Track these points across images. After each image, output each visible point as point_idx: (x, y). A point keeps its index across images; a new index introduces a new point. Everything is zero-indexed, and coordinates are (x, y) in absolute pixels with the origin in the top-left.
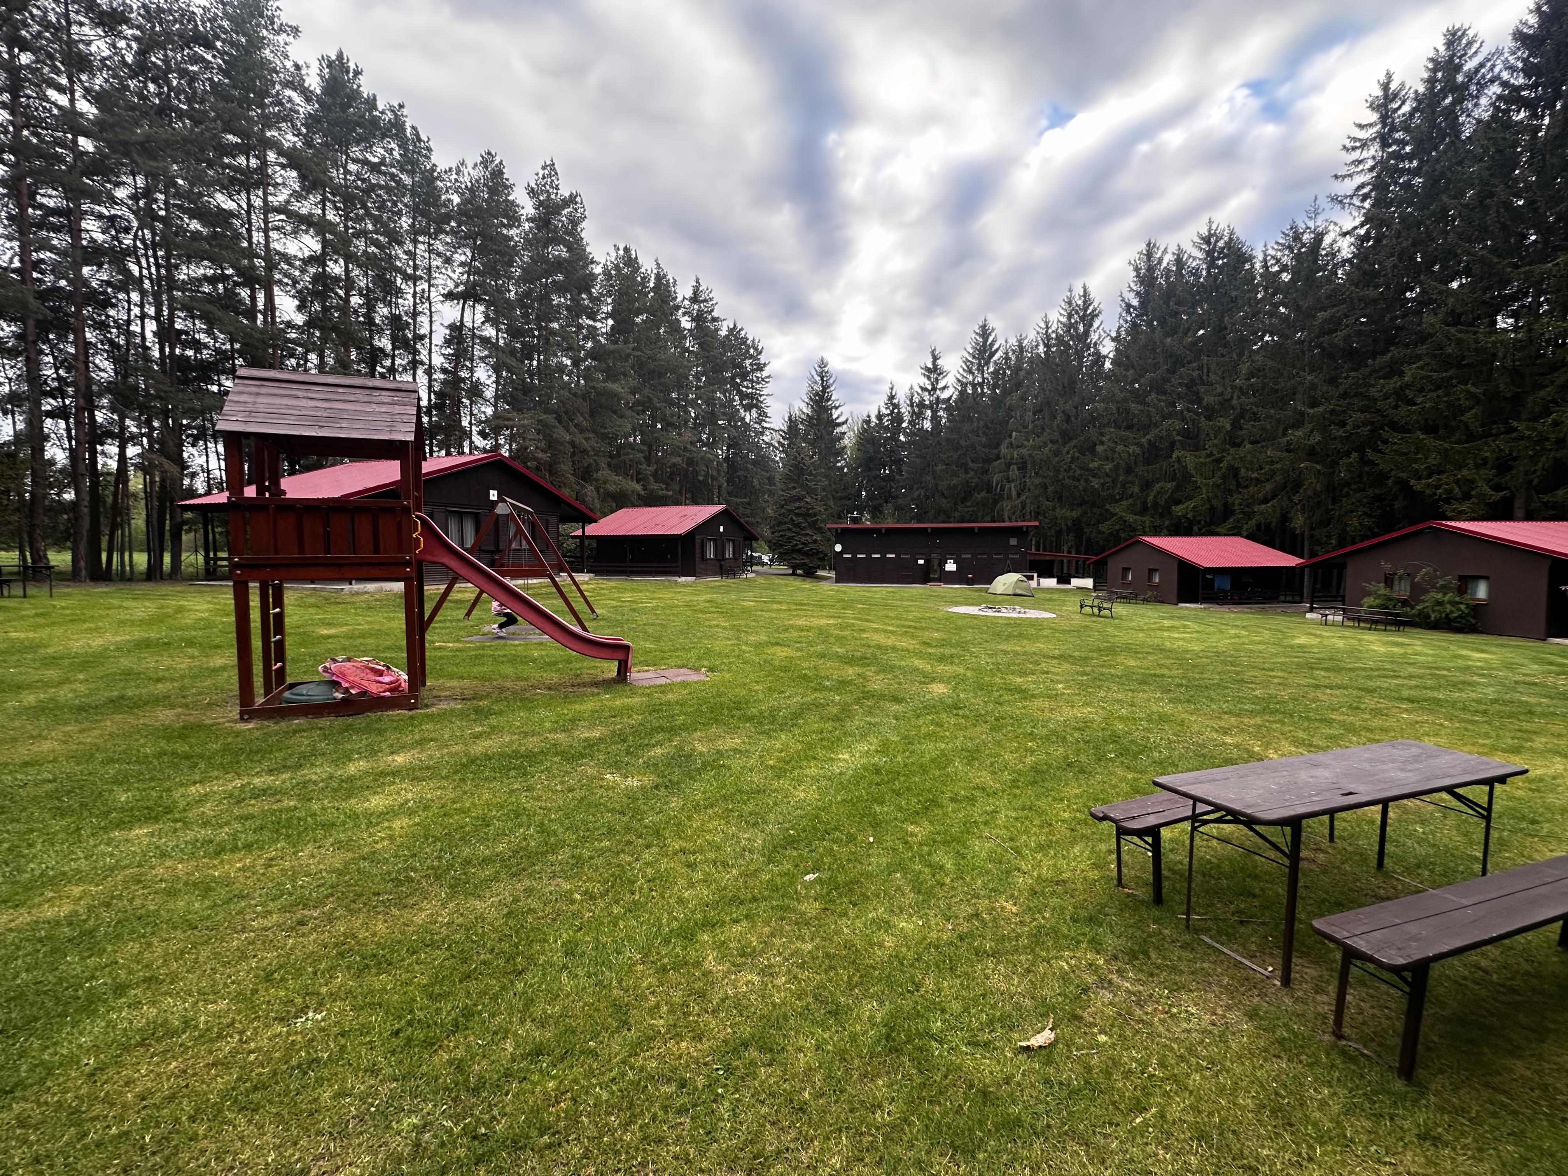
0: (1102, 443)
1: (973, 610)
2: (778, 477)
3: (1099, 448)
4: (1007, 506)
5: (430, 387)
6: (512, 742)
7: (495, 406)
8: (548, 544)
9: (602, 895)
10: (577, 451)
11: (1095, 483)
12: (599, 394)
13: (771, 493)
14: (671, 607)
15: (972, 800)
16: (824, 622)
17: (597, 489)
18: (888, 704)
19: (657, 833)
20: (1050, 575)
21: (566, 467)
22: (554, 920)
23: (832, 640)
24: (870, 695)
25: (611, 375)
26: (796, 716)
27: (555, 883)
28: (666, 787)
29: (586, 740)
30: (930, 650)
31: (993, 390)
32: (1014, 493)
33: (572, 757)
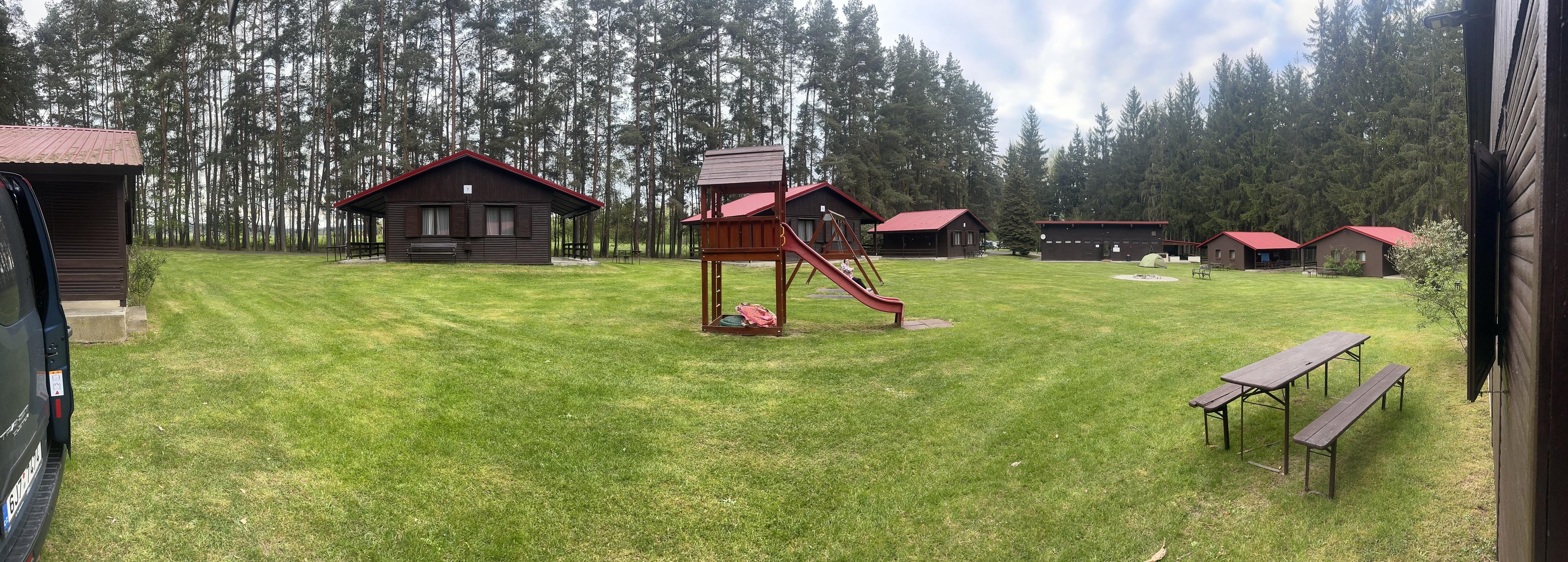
0: (1203, 175)
1: (1130, 277)
2: (1003, 189)
3: (1201, 178)
4: (1149, 211)
5: (790, 145)
6: (831, 362)
7: (824, 153)
8: (854, 239)
9: (882, 468)
10: (873, 177)
11: (1200, 199)
12: (885, 138)
13: (998, 200)
14: (930, 278)
15: (1123, 403)
16: (1032, 287)
17: (884, 201)
18: (1072, 342)
19: (917, 430)
20: (1176, 255)
21: (866, 188)
22: (853, 479)
23: (1037, 299)
24: (1059, 336)
25: (893, 125)
26: (1011, 351)
27: (854, 456)
28: (924, 399)
29: (875, 364)
30: (1101, 305)
31: (1140, 135)
32: (1153, 203)
33: (866, 374)
